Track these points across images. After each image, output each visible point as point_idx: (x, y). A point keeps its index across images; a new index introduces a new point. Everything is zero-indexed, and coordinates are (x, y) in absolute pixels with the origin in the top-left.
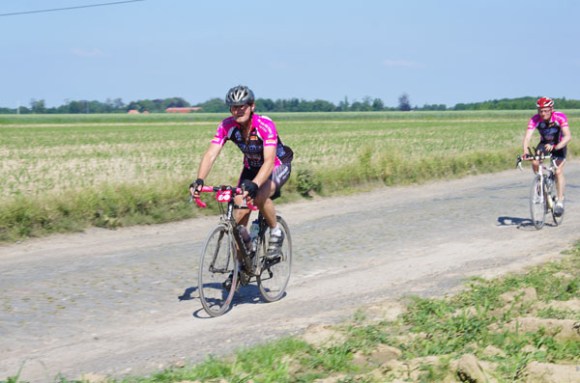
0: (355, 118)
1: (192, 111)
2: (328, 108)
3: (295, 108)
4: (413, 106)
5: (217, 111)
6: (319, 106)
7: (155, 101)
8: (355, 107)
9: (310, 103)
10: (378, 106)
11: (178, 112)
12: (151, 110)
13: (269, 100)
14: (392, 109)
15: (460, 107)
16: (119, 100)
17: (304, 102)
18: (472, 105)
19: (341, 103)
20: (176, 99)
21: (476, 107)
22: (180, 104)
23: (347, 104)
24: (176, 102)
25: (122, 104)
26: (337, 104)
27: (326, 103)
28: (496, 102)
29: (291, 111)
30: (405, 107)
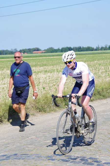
0: (101, 53)
1: (42, 53)
2: (92, 49)
3: (80, 50)
5: (52, 52)
6: (89, 49)
7: (29, 49)
8: (102, 49)
9: (85, 48)
11: (37, 53)
12: (27, 53)
16: (16, 49)
17: (83, 47)
19: (97, 47)
20: (36, 48)
22: (38, 50)
23: (99, 47)
24: (36, 49)
25: (17, 51)
27: (91, 47)
29: (79, 51)
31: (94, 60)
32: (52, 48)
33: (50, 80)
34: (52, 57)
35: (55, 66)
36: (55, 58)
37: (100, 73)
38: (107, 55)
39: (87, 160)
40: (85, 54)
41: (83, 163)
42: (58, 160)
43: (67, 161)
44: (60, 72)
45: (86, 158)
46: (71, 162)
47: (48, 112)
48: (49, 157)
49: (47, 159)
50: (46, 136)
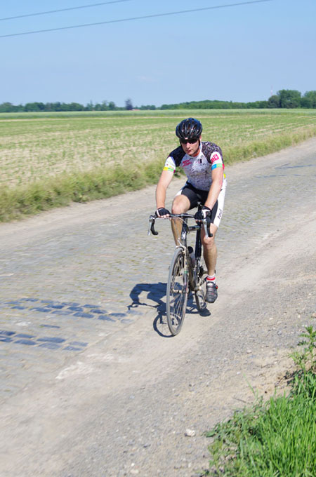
0: (96, 116)
2: (80, 108)
3: (59, 109)
4: (134, 106)
5: (8, 111)
6: (74, 107)
8: (98, 107)
9: (68, 105)
10: (112, 107)
13: (42, 103)
14: (121, 109)
15: (165, 107)
17: (64, 104)
18: (172, 105)
19: (88, 104)
21: (175, 107)
23: (92, 105)
26: (85, 106)
27: (79, 104)
28: (188, 103)
29: (57, 111)
30: (129, 108)
31: (84, 128)
32: (8, 103)
33: (8, 162)
34: (9, 121)
35: (16, 137)
36: (15, 122)
37: (97, 152)
38: (105, 119)
39: (81, 310)
40: (67, 117)
41: (74, 315)
42: (31, 309)
43: (45, 311)
44: (26, 149)
45: (79, 306)
46: (53, 313)
47: (8, 221)
48: (12, 303)
49: (9, 306)
50: (5, 265)
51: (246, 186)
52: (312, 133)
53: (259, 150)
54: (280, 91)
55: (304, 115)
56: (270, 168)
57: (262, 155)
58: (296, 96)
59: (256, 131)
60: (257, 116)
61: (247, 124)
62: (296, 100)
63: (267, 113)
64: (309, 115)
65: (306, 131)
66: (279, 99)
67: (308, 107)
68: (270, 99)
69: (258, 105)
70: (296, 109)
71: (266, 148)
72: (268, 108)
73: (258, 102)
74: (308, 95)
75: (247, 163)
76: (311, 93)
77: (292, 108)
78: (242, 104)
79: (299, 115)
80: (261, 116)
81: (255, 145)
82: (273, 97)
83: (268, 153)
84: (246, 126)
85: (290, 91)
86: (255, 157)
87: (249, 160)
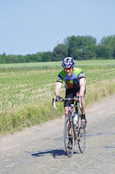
51: (12, 165)
52: (107, 91)
53: (33, 116)
54: (68, 38)
55: (100, 67)
56: (48, 139)
57: (38, 123)
58: (89, 44)
59: (33, 92)
60: (37, 72)
61: (23, 83)
62: (89, 49)
63: (51, 68)
64: (106, 67)
65: (98, 89)
66: (67, 48)
67: (107, 57)
68: (56, 49)
69: (40, 58)
70: (89, 61)
71: (43, 113)
72: (53, 60)
73: (39, 54)
74: (107, 41)
75: (18, 135)
76: (109, 38)
77: (84, 59)
78: (20, 56)
79: (92, 68)
80: (42, 71)
81: (28, 109)
82: (59, 45)
83: (47, 120)
84: (21, 86)
85: (82, 37)
86: (28, 125)
87: (20, 131)
